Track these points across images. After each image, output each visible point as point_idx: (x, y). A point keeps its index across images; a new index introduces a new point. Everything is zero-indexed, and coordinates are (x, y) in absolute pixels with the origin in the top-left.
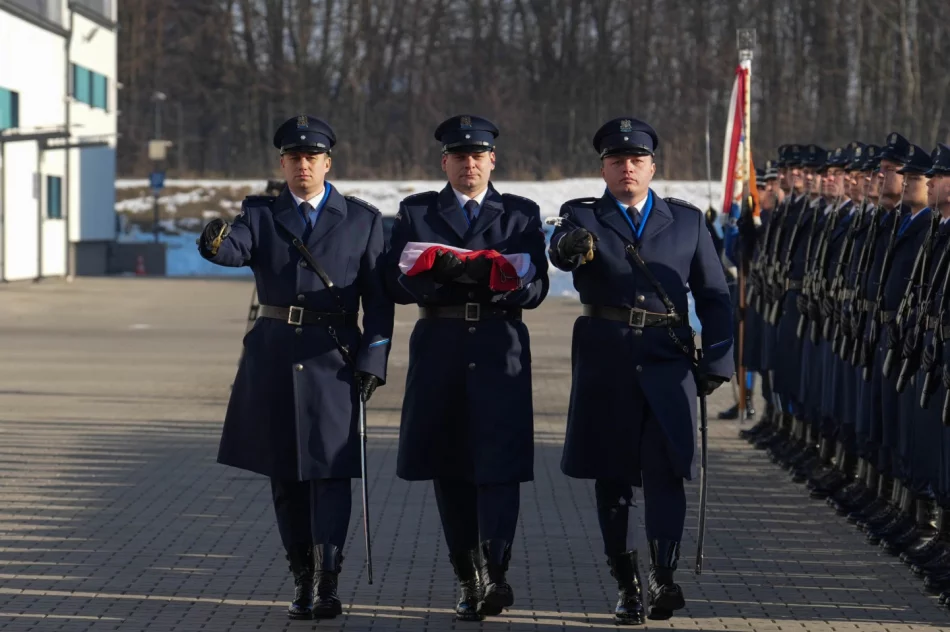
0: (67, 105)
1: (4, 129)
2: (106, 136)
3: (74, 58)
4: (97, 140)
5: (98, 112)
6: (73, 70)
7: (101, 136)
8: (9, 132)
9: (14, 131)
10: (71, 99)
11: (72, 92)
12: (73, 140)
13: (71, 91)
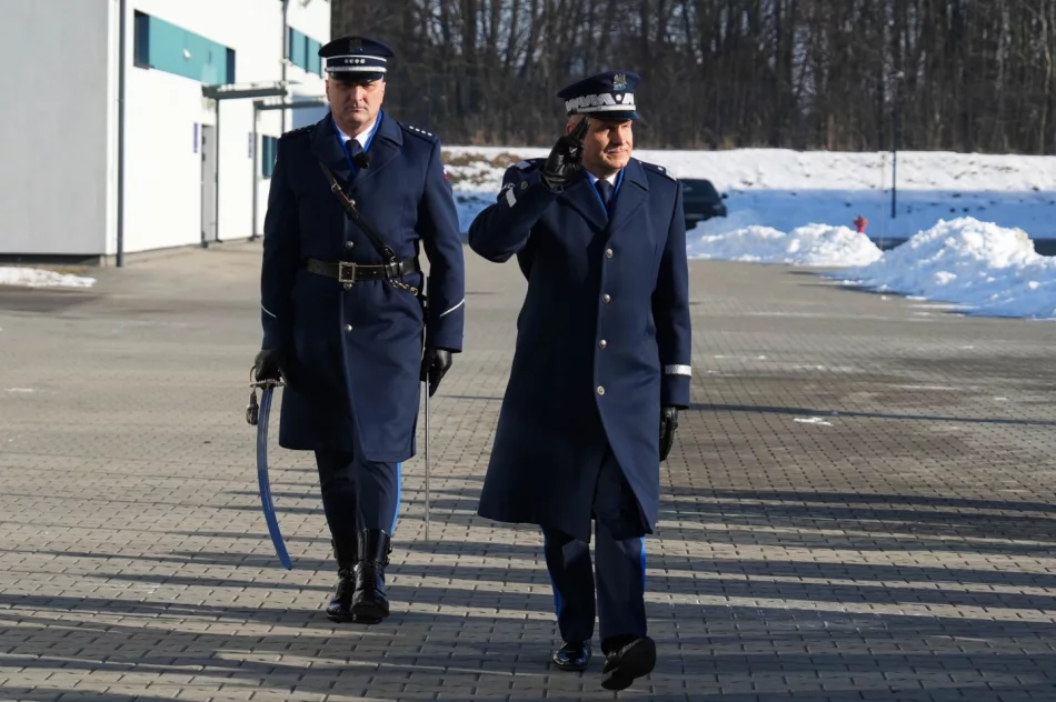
0: (284, 66)
1: (219, 86)
2: (322, 97)
3: (290, 23)
4: (314, 100)
5: (313, 76)
6: (289, 34)
7: (317, 97)
8: (224, 88)
9: (230, 87)
10: (287, 61)
11: (289, 54)
12: (288, 100)
13: (287, 54)
